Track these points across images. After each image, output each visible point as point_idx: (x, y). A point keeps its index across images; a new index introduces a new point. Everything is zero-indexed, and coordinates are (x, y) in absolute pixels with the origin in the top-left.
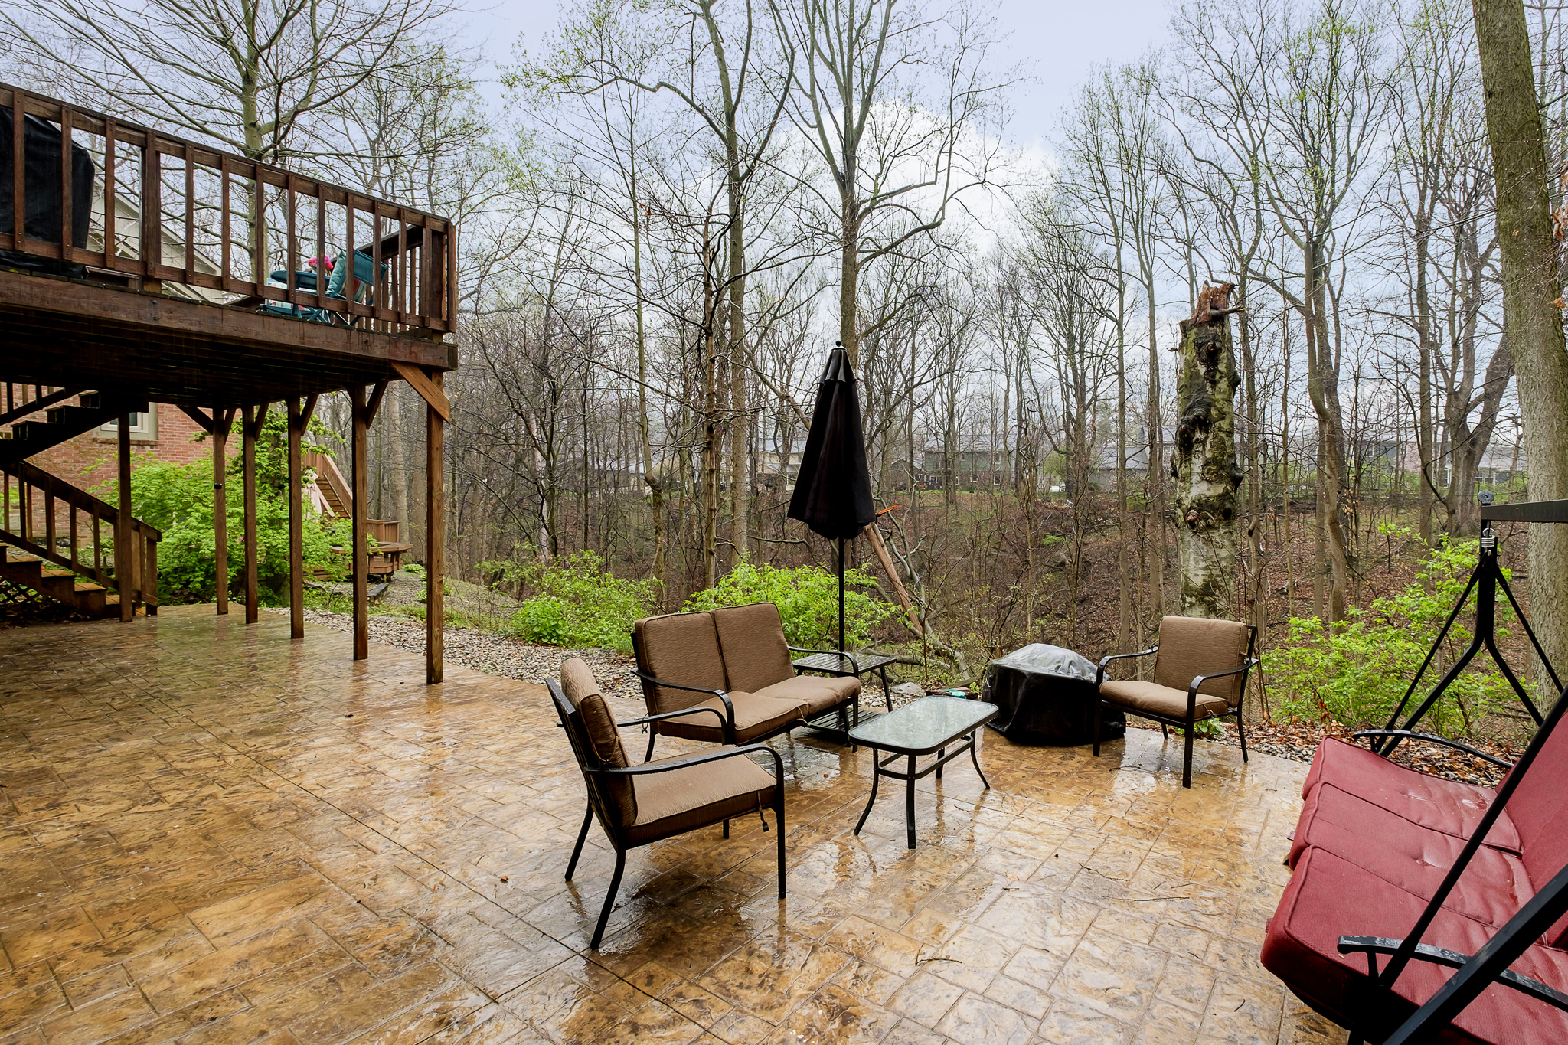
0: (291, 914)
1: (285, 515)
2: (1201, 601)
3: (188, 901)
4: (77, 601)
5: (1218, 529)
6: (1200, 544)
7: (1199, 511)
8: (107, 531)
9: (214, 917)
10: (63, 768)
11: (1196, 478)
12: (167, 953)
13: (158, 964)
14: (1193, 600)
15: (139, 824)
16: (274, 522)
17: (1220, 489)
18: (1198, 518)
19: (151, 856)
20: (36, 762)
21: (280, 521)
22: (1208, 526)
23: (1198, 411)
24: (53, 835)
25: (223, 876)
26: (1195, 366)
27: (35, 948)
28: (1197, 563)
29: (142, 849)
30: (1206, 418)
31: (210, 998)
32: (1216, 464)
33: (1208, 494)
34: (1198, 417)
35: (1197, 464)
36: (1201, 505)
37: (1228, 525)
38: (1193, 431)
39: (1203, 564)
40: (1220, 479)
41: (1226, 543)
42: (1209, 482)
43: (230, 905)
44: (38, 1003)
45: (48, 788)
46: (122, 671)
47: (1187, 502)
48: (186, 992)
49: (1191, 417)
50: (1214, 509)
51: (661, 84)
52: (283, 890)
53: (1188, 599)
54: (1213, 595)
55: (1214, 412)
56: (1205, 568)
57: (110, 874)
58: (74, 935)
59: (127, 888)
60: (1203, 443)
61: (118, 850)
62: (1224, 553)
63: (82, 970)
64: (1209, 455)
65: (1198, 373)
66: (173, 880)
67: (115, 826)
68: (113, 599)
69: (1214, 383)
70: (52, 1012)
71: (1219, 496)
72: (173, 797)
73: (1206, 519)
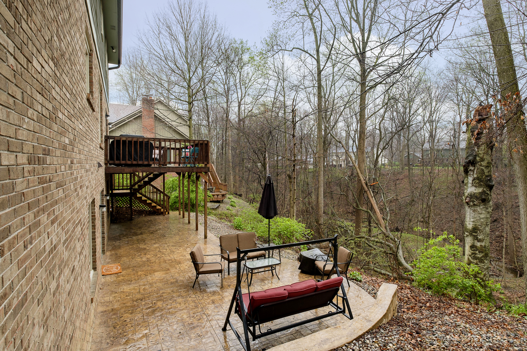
0: (164, 275)
1: (194, 189)
2: (471, 235)
3: (155, 271)
4: (157, 211)
5: (479, 206)
6: (472, 211)
7: (471, 198)
8: (162, 195)
9: (156, 274)
10: (148, 248)
11: (470, 185)
12: (151, 277)
13: (150, 278)
14: (468, 234)
15: (153, 259)
16: (193, 191)
17: (480, 190)
18: (470, 201)
19: (153, 264)
20: (145, 247)
21: (194, 191)
22: (474, 205)
23: (471, 158)
24: (144, 259)
25: (159, 269)
26: (471, 140)
27: (140, 273)
28: (470, 219)
29: (153, 263)
30: (473, 161)
31: (153, 283)
32: (478, 180)
33: (475, 192)
34: (470, 160)
35: (470, 179)
36: (472, 196)
37: (485, 205)
38: (469, 166)
39: (472, 220)
40: (480, 186)
41: (484, 212)
42: (476, 187)
43: (158, 273)
44: (139, 279)
45: (145, 251)
46: (160, 229)
47: (466, 194)
48: (151, 281)
49: (467, 160)
50: (477, 198)
51: (294, 48)
52: (164, 272)
53: (466, 233)
54: (476, 232)
55: (478, 159)
56: (473, 222)
57: (148, 266)
58: (143, 273)
59: (149, 268)
60: (473, 171)
61: (150, 263)
62: (482, 216)
63: (143, 276)
64: (475, 176)
65: (472, 142)
66: (154, 268)
67: (151, 259)
68: (162, 210)
69: (479, 147)
70: (139, 280)
71: (480, 193)
72: (159, 256)
73: (473, 202)
